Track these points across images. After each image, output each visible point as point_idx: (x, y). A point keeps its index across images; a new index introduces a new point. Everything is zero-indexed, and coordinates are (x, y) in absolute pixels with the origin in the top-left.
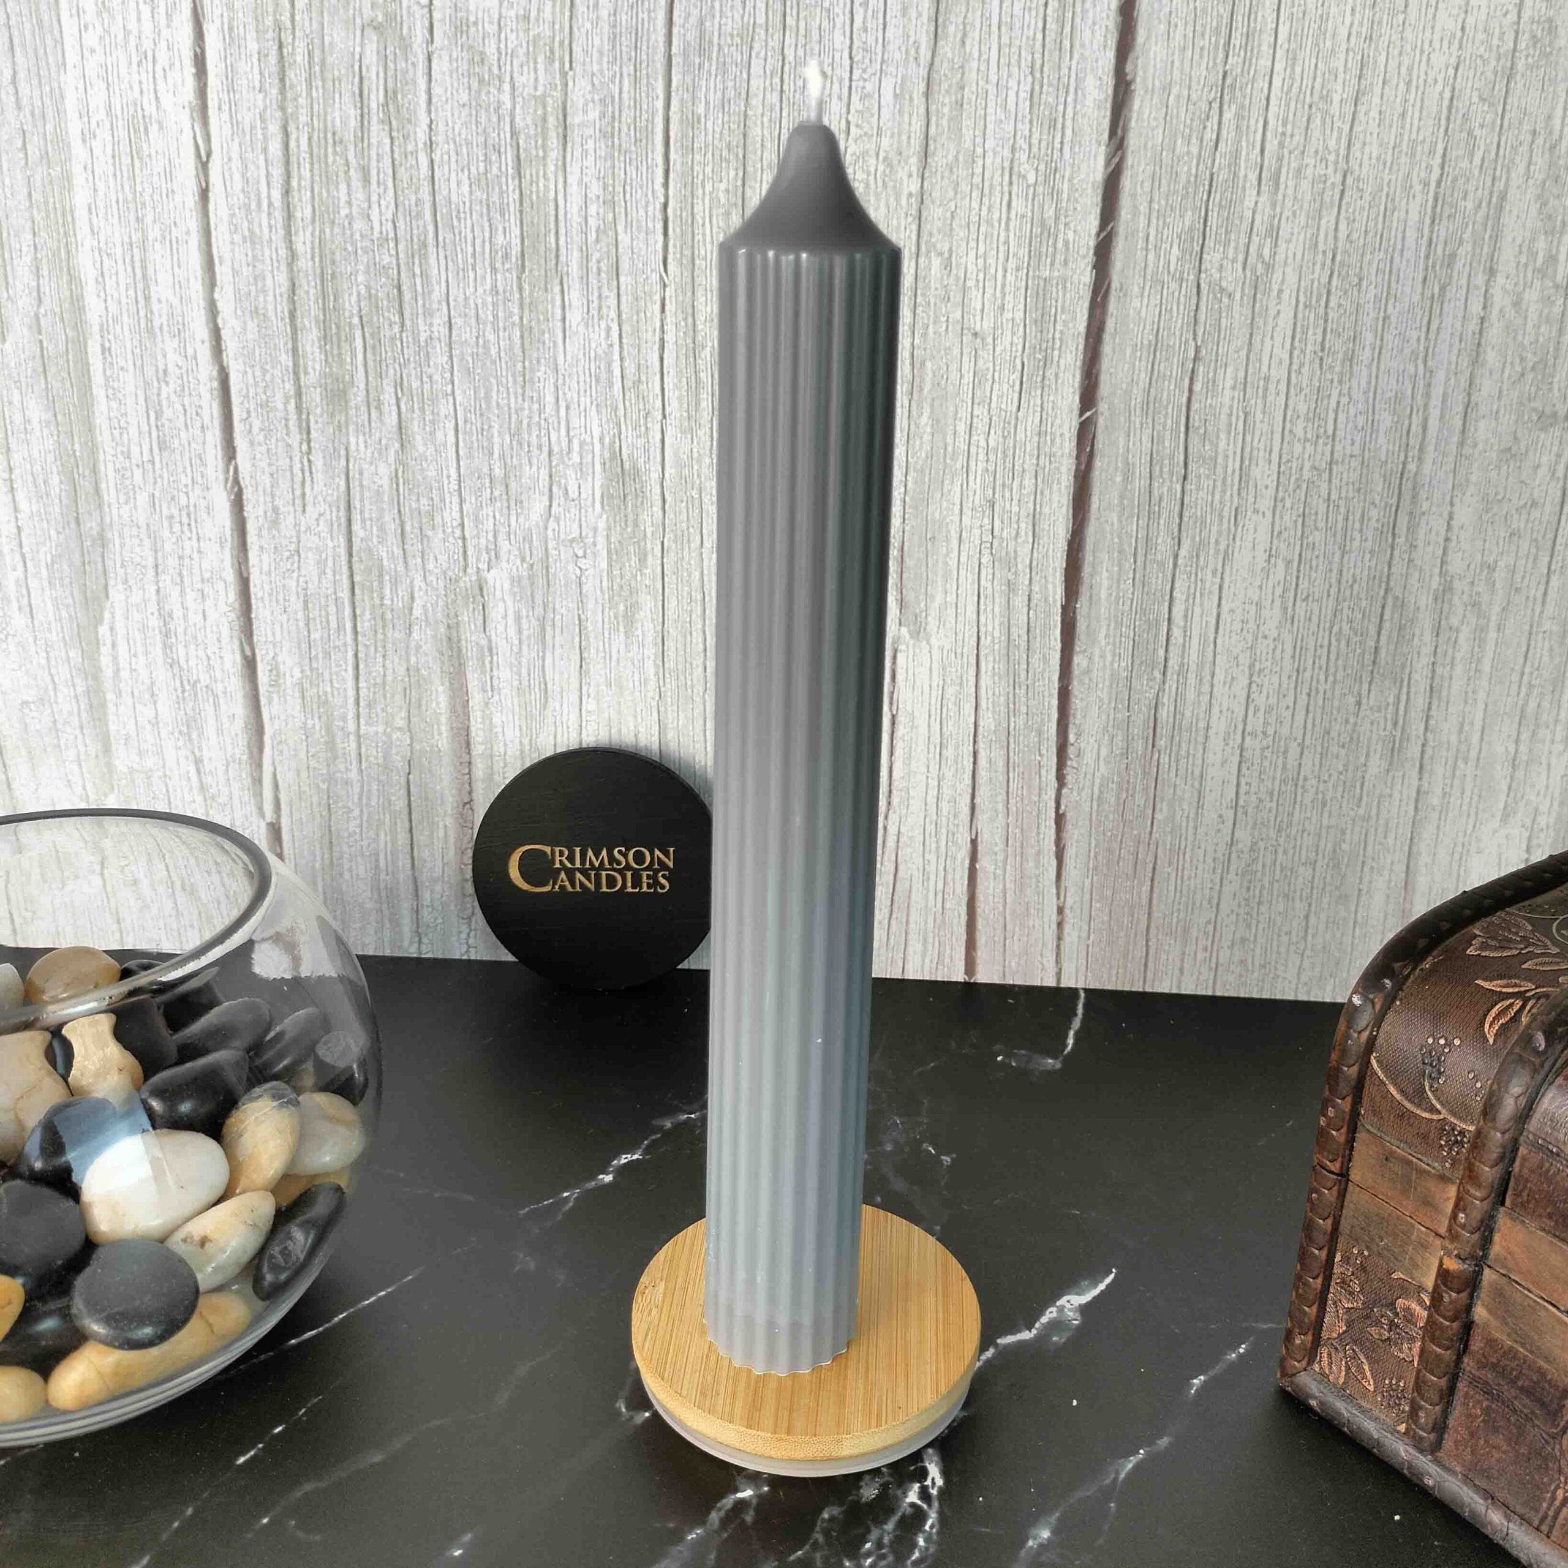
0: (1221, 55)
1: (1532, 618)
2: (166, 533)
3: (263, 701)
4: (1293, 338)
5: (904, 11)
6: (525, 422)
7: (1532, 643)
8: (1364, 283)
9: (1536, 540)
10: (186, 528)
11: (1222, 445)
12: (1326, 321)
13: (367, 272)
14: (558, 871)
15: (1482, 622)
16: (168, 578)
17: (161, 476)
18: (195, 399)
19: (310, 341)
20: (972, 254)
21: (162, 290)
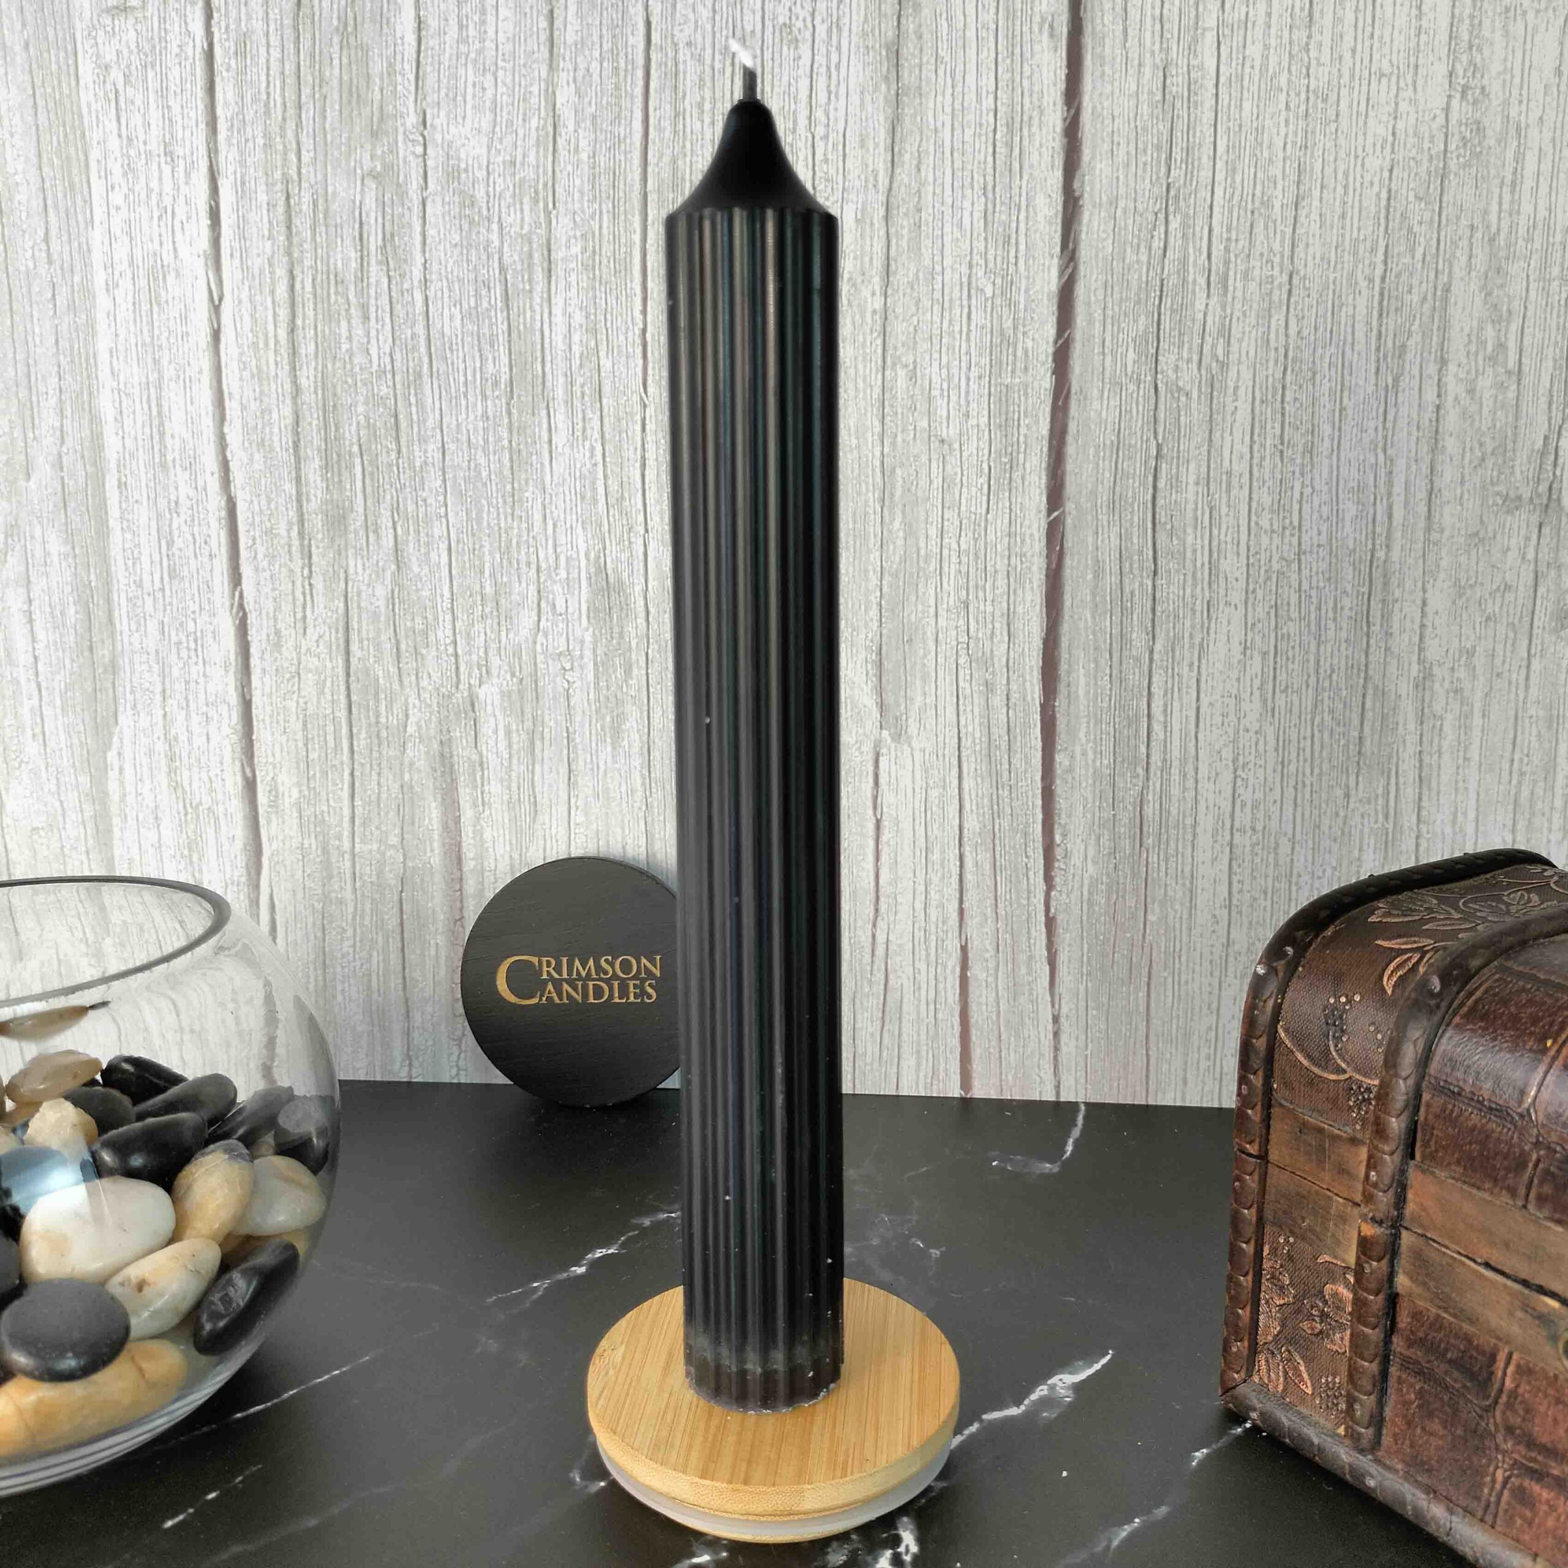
0: (1163, 170)
1: (1517, 704)
2: (173, 657)
3: (262, 821)
4: (1252, 433)
5: (863, 143)
6: (514, 541)
7: (1519, 728)
8: (1318, 377)
9: (1513, 624)
10: (193, 654)
11: (1190, 539)
12: (1283, 415)
13: (366, 403)
14: (545, 982)
15: (1465, 708)
16: (175, 703)
17: (171, 604)
18: (205, 529)
19: (313, 470)
20: (936, 364)
21: (176, 426)
